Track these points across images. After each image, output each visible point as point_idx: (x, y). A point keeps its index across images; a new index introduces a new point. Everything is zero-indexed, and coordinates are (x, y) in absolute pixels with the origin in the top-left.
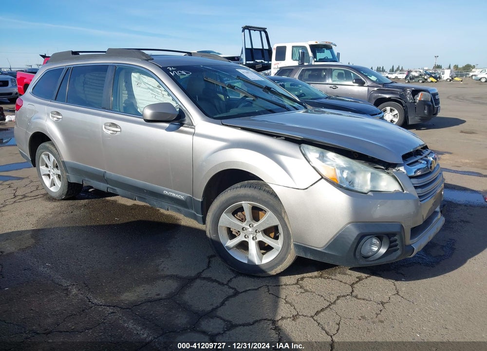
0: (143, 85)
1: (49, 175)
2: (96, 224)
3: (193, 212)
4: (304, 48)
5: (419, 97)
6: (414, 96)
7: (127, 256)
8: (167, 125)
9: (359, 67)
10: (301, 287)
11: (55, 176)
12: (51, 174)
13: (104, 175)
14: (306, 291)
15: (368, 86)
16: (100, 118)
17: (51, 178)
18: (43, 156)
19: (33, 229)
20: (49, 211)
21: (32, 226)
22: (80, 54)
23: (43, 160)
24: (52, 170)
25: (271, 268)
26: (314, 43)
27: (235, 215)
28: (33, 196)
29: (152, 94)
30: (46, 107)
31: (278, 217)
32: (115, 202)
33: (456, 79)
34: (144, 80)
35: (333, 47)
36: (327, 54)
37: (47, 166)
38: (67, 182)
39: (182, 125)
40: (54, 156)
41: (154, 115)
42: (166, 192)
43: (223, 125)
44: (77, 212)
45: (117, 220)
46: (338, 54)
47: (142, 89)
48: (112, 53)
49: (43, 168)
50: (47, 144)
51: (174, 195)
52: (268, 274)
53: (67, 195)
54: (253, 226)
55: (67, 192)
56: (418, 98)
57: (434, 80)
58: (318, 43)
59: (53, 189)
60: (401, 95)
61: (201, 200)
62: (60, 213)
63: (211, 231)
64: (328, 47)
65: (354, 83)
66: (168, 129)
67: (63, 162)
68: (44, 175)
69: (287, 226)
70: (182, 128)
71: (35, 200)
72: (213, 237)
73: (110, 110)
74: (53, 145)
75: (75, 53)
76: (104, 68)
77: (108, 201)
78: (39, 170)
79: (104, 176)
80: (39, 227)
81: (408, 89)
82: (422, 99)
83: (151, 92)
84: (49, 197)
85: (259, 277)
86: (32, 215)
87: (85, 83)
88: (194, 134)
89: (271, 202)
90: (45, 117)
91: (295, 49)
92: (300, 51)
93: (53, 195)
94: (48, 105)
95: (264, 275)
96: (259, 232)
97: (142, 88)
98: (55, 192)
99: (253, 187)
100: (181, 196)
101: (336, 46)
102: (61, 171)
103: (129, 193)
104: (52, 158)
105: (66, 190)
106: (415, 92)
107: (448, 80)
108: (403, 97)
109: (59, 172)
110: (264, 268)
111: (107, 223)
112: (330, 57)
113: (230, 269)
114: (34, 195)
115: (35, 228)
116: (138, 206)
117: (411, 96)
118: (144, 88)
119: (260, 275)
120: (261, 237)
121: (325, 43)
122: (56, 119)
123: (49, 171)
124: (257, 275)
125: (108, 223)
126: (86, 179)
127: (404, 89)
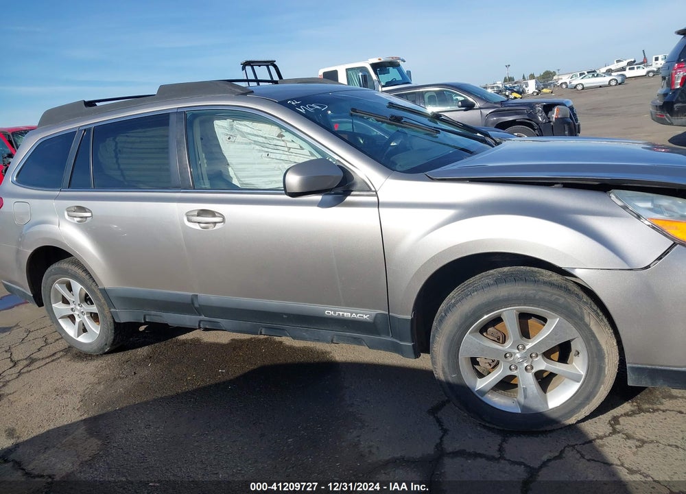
0: (239, 138)
1: (72, 318)
2: (190, 387)
3: (389, 339)
4: (363, 69)
5: (555, 114)
6: (547, 113)
7: (289, 438)
8: (318, 198)
9: (458, 83)
10: (628, 437)
11: (85, 316)
12: (76, 313)
13: (192, 300)
14: (644, 442)
15: (480, 108)
16: (174, 205)
17: (78, 320)
18: (57, 286)
19: (83, 418)
20: (93, 379)
21: (78, 414)
22: (97, 104)
23: (57, 291)
24: (78, 308)
25: (568, 413)
26: (376, 61)
27: (484, 334)
28: (48, 357)
29: (260, 151)
30: (54, 203)
31: (576, 325)
32: (196, 343)
33: (544, 90)
34: (245, 129)
35: (401, 63)
36: (393, 74)
37: (65, 301)
38: (112, 324)
39: (347, 192)
40: (81, 282)
41: (305, 183)
42: (330, 312)
43: (432, 180)
44: (144, 372)
45: (225, 373)
46: (409, 73)
47: (239, 146)
48: (168, 92)
49: (58, 307)
50: (63, 265)
51: (347, 315)
52: (563, 424)
53: (112, 344)
54: (524, 348)
55: (114, 340)
56: (554, 116)
57: (518, 96)
58: (382, 60)
59: (83, 339)
60: (529, 114)
61: (409, 317)
62: (115, 379)
63: (446, 369)
64: (394, 64)
65: (460, 107)
66: (322, 204)
67: (104, 291)
68: (62, 318)
69: (595, 337)
70: (349, 199)
71: (53, 363)
72: (452, 378)
73: (189, 188)
74: (79, 264)
75: (90, 104)
76: (161, 120)
77: (184, 343)
78: (51, 311)
79: (193, 303)
80: (91, 414)
81: (537, 105)
82: (559, 117)
83: (258, 147)
84: (78, 354)
85: (545, 433)
86: (66, 392)
87: (117, 152)
88: (378, 205)
89: (562, 300)
90: (56, 219)
91: (350, 72)
92: (360, 74)
93: (85, 349)
94: (56, 198)
95: (555, 427)
96: (537, 356)
97: (239, 143)
98: (90, 344)
99: (521, 279)
100: (364, 315)
101: (404, 61)
102: (98, 306)
103: (248, 324)
104: (77, 287)
105: (112, 337)
106: (548, 108)
107: (535, 94)
108: (532, 116)
109: (94, 309)
110: (554, 416)
111: (209, 382)
112: (399, 78)
113: (484, 427)
114: (47, 355)
115: (86, 416)
116: (242, 341)
117: (544, 114)
118: (242, 143)
119: (548, 428)
120: (542, 365)
121: (390, 59)
122: (79, 219)
123: (72, 309)
124: (541, 429)
125: (213, 382)
126: (153, 312)
127: (531, 106)
